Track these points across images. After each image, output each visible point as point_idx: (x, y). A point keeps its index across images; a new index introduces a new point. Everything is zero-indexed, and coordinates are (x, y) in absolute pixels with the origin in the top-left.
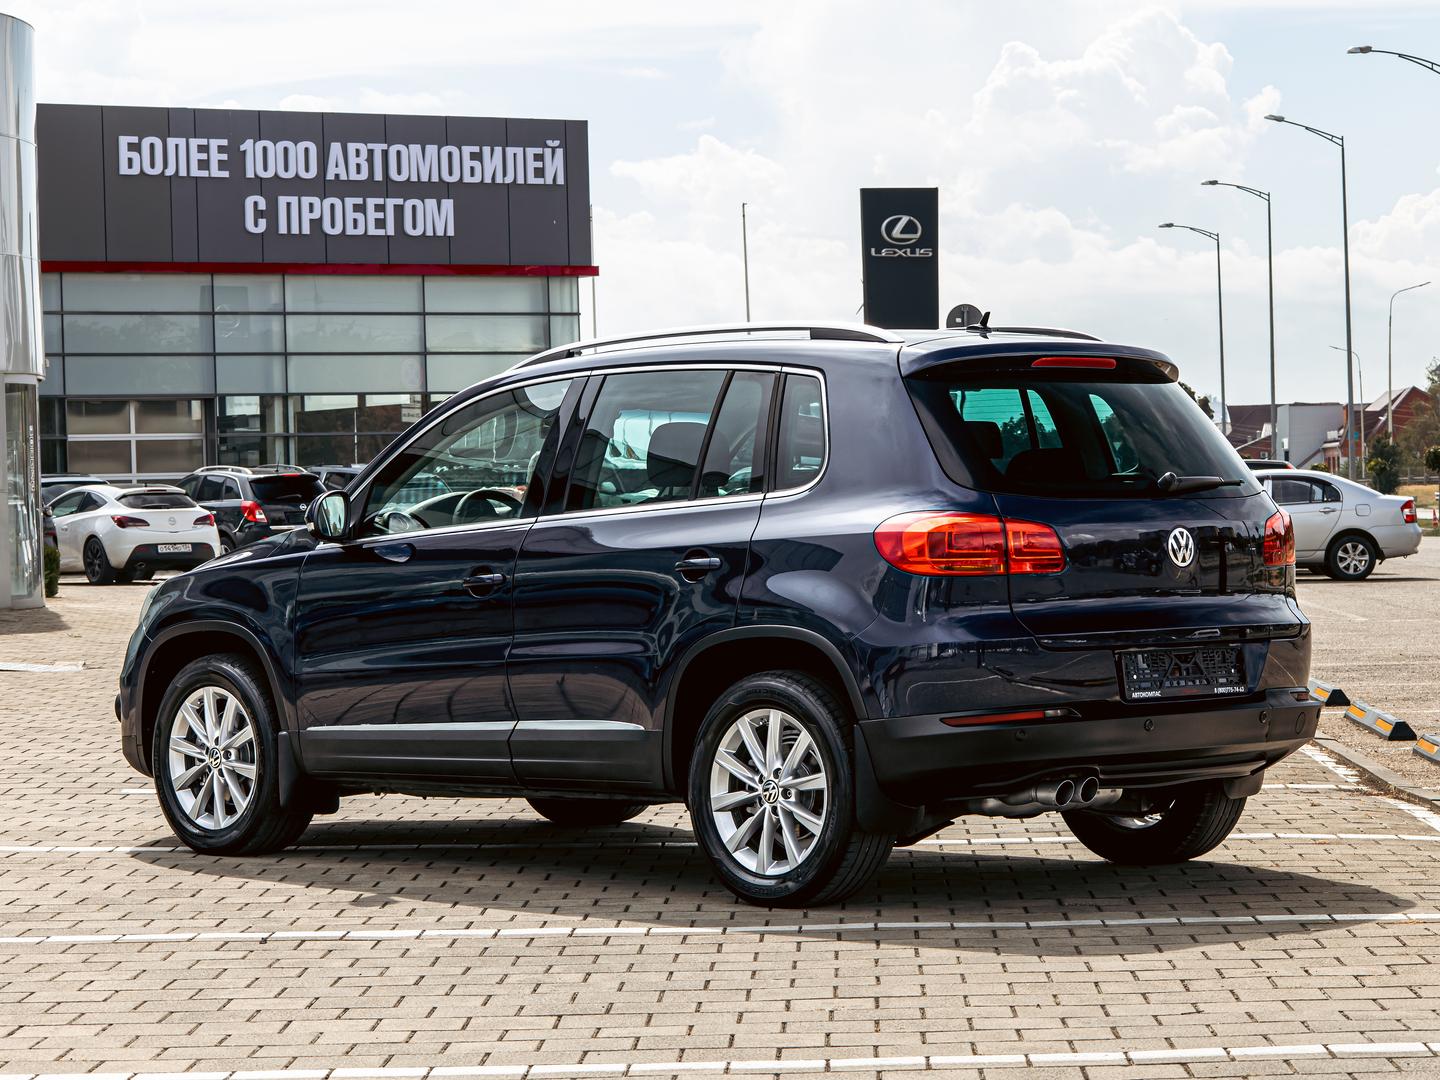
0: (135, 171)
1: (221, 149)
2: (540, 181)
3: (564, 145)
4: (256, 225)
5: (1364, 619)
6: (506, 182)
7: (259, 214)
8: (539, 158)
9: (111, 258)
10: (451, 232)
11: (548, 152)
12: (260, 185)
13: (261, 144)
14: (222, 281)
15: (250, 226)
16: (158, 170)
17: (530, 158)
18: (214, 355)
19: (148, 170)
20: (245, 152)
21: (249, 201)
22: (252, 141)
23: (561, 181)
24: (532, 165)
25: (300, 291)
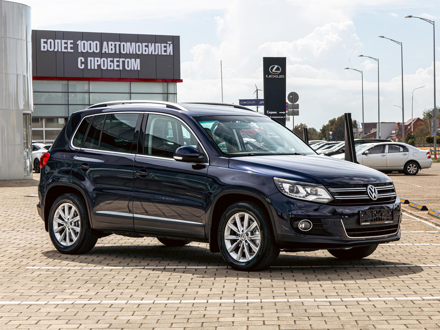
0: (46, 50)
1: (71, 43)
2: (165, 54)
3: (173, 43)
4: (81, 66)
5: (420, 186)
6: (156, 54)
7: (82, 63)
8: (165, 47)
9: (38, 76)
10: (139, 69)
11: (168, 45)
12: (83, 54)
13: (83, 42)
14: (71, 83)
15: (79, 66)
16: (52, 50)
17: (163, 47)
18: (68, 105)
19: (49, 49)
20: (78, 44)
21: (79, 59)
22: (80, 41)
23: (172, 54)
24: (163, 49)
25: (94, 86)
